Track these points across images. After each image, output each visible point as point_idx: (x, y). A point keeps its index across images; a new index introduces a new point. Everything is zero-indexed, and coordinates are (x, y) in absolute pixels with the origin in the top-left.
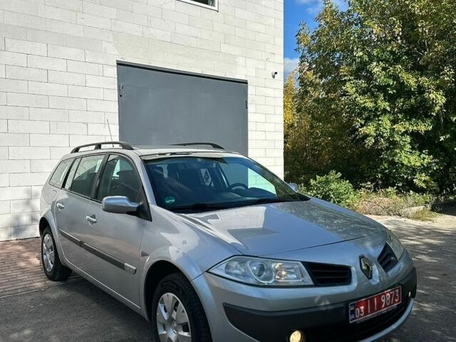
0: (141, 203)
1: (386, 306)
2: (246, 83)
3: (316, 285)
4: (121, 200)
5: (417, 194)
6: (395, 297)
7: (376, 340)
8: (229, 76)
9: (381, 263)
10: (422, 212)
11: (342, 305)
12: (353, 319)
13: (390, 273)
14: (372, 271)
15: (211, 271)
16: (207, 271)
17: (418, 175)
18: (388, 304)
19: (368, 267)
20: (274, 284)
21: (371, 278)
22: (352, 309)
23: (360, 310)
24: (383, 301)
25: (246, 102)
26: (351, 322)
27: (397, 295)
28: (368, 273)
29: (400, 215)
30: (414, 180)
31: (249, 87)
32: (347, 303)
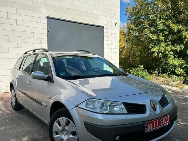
0: (49, 75)
1: (163, 124)
2: (103, 27)
3: (129, 114)
4: (40, 74)
5: (177, 77)
6: (167, 120)
7: (157, 140)
8: (96, 24)
9: (160, 104)
10: (179, 84)
11: (141, 123)
12: (147, 130)
13: (165, 108)
14: (156, 108)
15: (79, 106)
16: (77, 106)
17: (177, 69)
18: (164, 123)
19: (154, 105)
20: (108, 113)
21: (156, 111)
22: (146, 125)
23: (150, 126)
24: (162, 122)
25: (103, 35)
26: (145, 132)
27: (168, 119)
28: (154, 108)
29: (169, 85)
30: (175, 71)
31: (104, 29)
32: (144, 123)
